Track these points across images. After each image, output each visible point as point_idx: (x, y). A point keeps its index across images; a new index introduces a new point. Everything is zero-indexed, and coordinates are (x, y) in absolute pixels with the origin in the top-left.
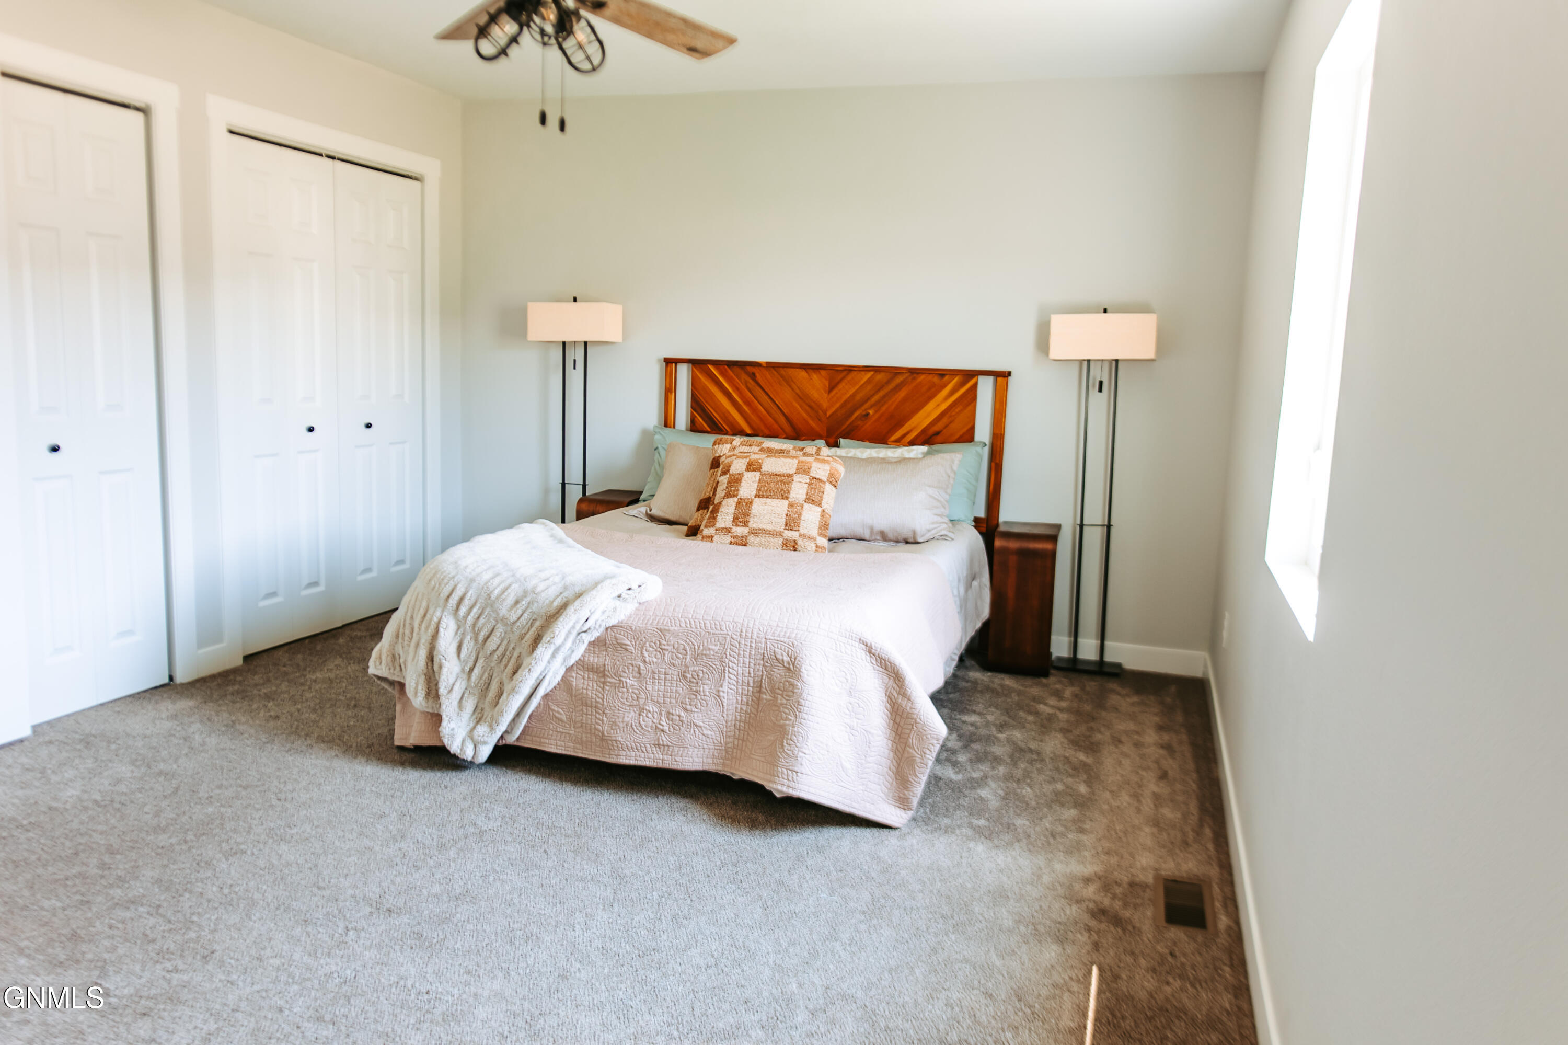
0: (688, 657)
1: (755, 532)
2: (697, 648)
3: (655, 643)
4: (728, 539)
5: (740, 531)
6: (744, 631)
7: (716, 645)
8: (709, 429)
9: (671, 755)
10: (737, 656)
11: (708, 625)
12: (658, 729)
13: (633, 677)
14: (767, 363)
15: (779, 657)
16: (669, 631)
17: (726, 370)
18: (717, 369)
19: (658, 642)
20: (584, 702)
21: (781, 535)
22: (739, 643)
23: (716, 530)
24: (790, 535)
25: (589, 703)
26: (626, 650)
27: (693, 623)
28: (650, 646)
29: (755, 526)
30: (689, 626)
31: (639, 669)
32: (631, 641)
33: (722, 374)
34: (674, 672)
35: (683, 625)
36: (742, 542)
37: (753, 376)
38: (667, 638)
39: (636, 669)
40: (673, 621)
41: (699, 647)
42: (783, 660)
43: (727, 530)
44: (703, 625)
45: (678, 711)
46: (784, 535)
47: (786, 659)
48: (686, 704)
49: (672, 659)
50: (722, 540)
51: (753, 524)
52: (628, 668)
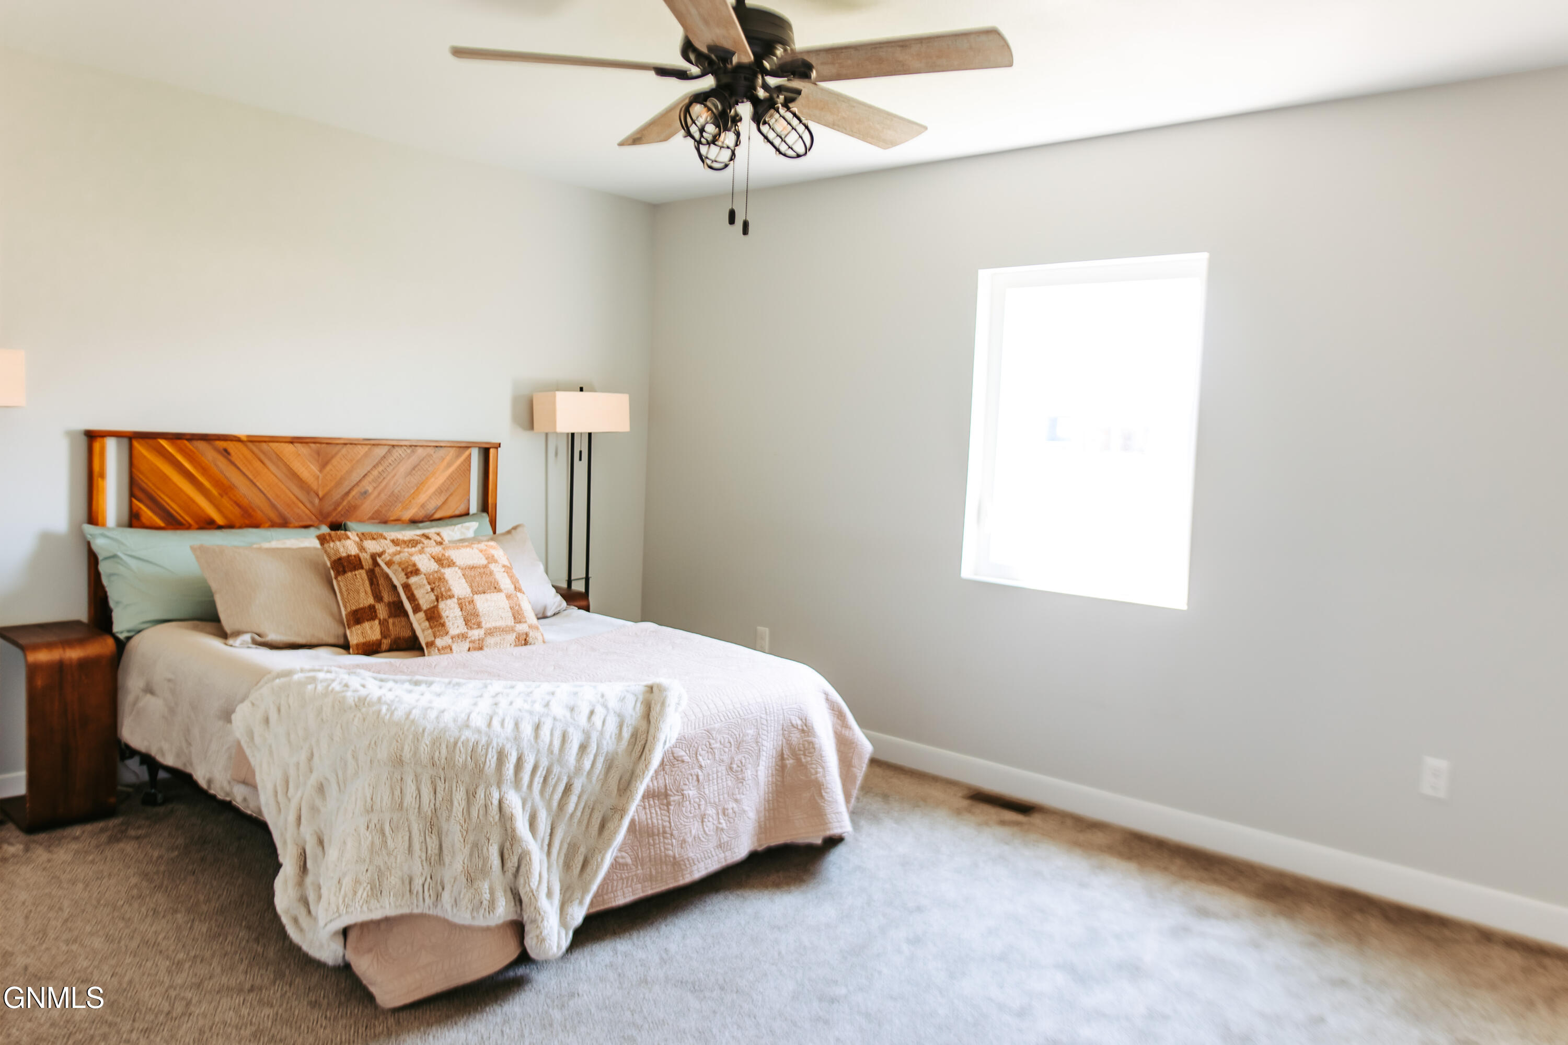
0: (733, 747)
1: (490, 632)
2: (738, 736)
3: (706, 745)
4: (467, 645)
5: (476, 634)
6: (767, 708)
7: (751, 729)
8: (162, 524)
9: (730, 850)
10: (766, 733)
11: (741, 713)
12: (719, 830)
13: (693, 787)
14: (248, 436)
15: (794, 722)
16: (714, 729)
17: (185, 445)
18: (173, 445)
19: (708, 743)
20: (651, 832)
21: (512, 630)
22: (767, 720)
23: (452, 638)
24: (521, 628)
25: (656, 831)
26: (683, 761)
27: (729, 714)
28: (702, 750)
29: (488, 625)
30: (728, 719)
31: (697, 776)
32: (685, 751)
33: (182, 451)
34: (723, 769)
35: (723, 719)
36: (479, 646)
37: (226, 453)
38: (714, 735)
39: (695, 778)
40: (714, 718)
41: (740, 735)
42: (797, 725)
43: (463, 636)
44: (737, 714)
45: (732, 805)
46: (517, 629)
47: (799, 722)
48: (736, 795)
49: (721, 755)
50: (460, 648)
51: (487, 624)
52: (688, 779)
